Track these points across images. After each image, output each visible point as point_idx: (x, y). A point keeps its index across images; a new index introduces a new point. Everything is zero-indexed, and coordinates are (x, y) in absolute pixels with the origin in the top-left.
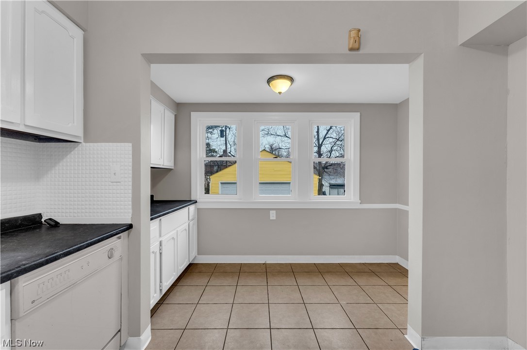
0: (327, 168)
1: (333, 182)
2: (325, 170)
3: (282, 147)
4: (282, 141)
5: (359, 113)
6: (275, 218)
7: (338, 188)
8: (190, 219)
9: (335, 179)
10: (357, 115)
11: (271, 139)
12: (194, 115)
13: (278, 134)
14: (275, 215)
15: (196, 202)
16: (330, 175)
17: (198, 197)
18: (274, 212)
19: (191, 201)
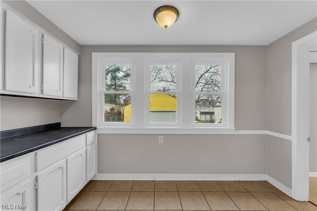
0: (199, 102)
1: (203, 111)
2: (198, 103)
3: (171, 89)
4: (171, 85)
5: (234, 53)
6: (162, 142)
7: (205, 115)
8: (87, 144)
9: (204, 109)
10: (233, 55)
11: (164, 84)
12: (94, 55)
13: (168, 80)
14: (162, 140)
15: (96, 129)
16: (200, 106)
17: (98, 124)
18: (162, 137)
19: (91, 127)
